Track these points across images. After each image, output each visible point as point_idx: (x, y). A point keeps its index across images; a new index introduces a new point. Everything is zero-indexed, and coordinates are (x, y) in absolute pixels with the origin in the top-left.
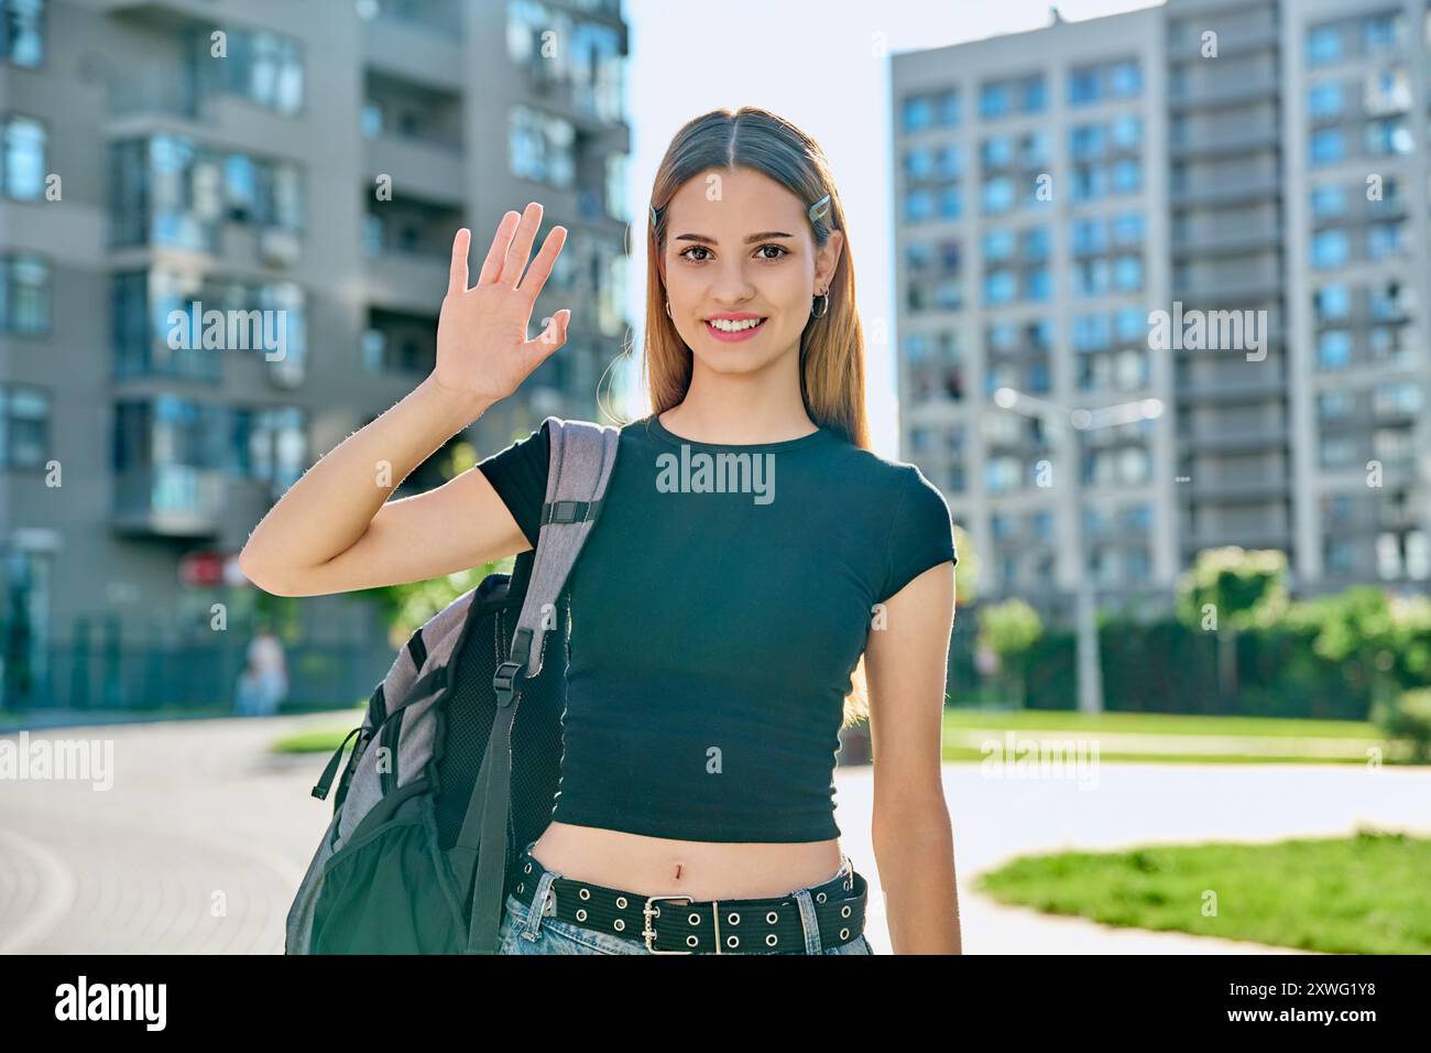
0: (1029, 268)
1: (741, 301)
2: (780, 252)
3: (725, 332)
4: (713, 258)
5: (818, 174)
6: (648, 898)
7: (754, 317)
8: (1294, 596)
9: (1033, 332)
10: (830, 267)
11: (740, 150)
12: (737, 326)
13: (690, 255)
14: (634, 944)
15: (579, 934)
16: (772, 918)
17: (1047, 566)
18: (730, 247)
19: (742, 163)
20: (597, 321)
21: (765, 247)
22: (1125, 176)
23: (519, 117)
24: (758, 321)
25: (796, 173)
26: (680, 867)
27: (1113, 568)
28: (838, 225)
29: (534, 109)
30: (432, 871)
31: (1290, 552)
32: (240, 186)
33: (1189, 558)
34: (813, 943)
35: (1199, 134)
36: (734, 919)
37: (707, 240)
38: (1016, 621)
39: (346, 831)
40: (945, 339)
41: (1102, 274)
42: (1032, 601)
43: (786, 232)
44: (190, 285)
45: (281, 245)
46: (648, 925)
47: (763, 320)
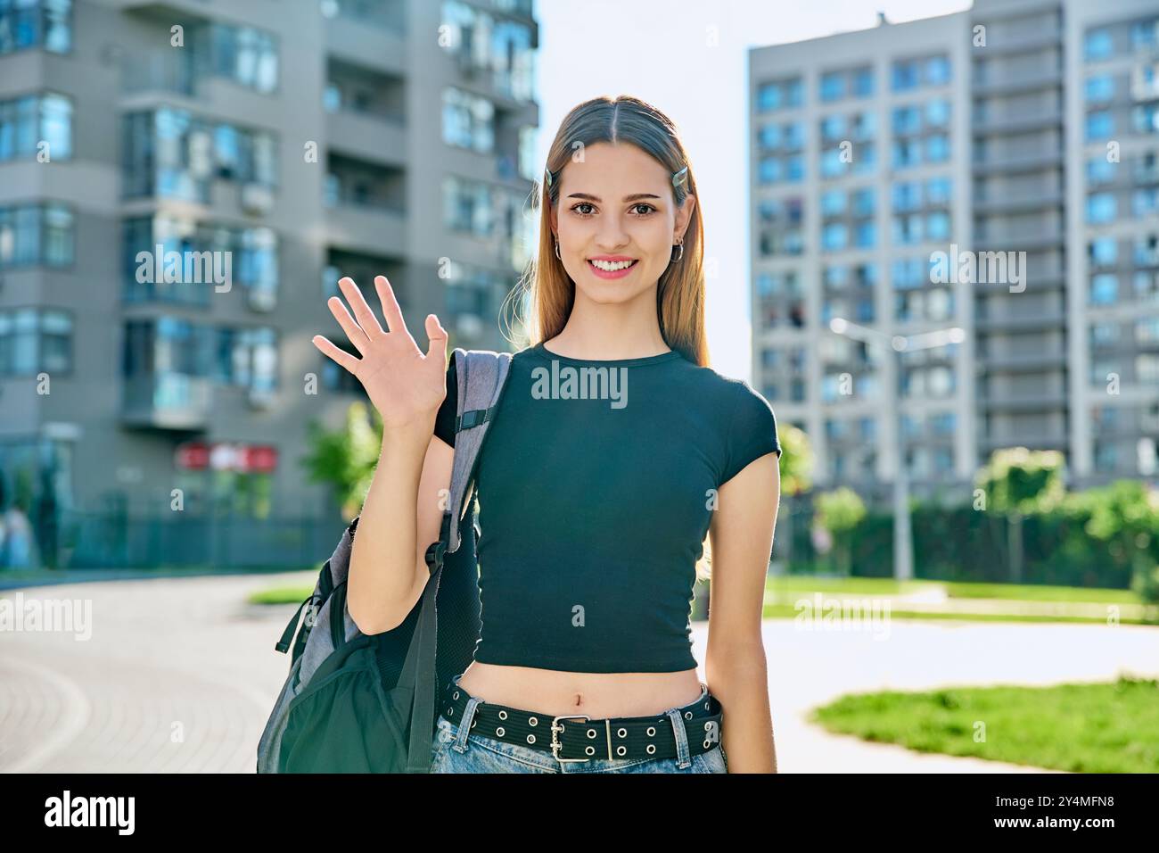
0: (858, 221)
1: (620, 247)
2: (649, 209)
3: (604, 271)
4: (596, 212)
5: (680, 150)
6: (554, 717)
7: (628, 260)
8: (1070, 488)
9: (861, 273)
10: (685, 223)
11: (621, 129)
12: (614, 267)
13: (579, 209)
14: (543, 754)
15: (498, 747)
16: (651, 731)
17: (870, 461)
18: (611, 204)
19: (621, 139)
20: (510, 261)
21: (638, 206)
22: (936, 148)
23: (450, 96)
24: (631, 262)
25: (663, 148)
26: (579, 697)
27: (924, 464)
28: (692, 191)
29: (461, 90)
30: (378, 708)
31: (1067, 453)
32: (226, 151)
33: (985, 456)
34: (683, 751)
35: (997, 115)
36: (622, 733)
37: (593, 198)
38: (845, 505)
39: (305, 677)
40: (790, 278)
41: (917, 227)
42: (858, 489)
43: (655, 194)
44: (186, 229)
45: (258, 197)
46: (555, 739)
47: (635, 262)
